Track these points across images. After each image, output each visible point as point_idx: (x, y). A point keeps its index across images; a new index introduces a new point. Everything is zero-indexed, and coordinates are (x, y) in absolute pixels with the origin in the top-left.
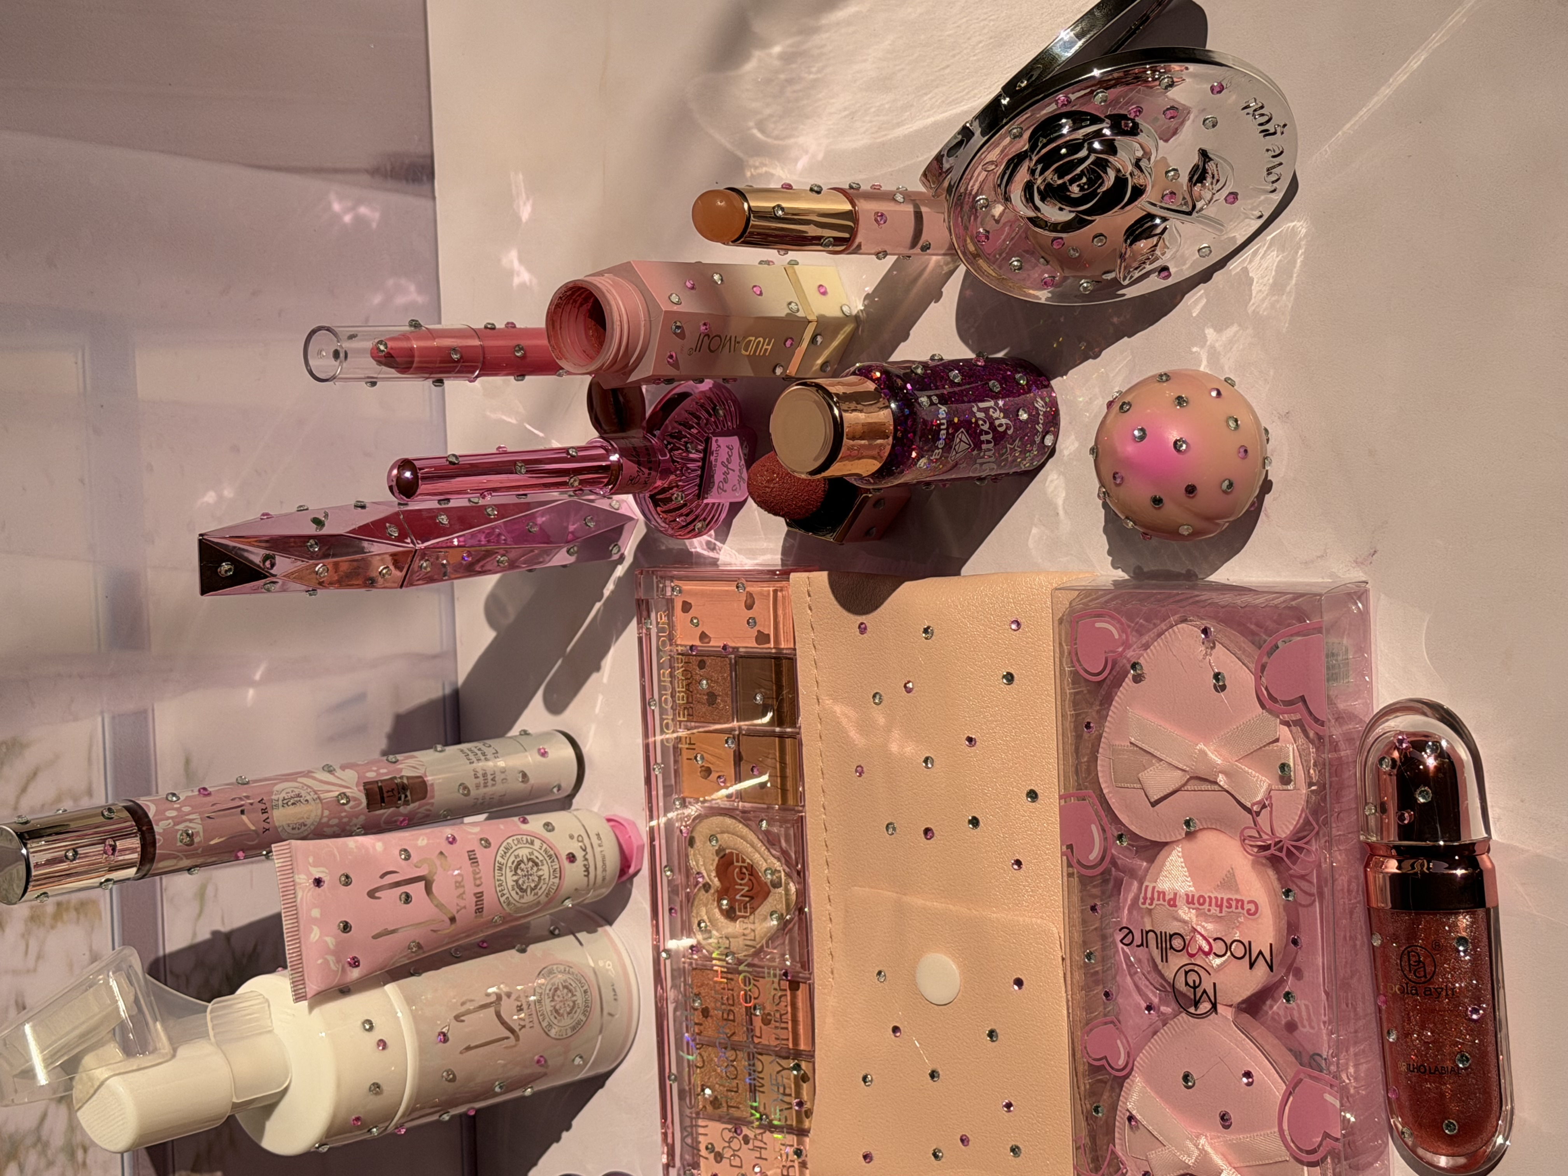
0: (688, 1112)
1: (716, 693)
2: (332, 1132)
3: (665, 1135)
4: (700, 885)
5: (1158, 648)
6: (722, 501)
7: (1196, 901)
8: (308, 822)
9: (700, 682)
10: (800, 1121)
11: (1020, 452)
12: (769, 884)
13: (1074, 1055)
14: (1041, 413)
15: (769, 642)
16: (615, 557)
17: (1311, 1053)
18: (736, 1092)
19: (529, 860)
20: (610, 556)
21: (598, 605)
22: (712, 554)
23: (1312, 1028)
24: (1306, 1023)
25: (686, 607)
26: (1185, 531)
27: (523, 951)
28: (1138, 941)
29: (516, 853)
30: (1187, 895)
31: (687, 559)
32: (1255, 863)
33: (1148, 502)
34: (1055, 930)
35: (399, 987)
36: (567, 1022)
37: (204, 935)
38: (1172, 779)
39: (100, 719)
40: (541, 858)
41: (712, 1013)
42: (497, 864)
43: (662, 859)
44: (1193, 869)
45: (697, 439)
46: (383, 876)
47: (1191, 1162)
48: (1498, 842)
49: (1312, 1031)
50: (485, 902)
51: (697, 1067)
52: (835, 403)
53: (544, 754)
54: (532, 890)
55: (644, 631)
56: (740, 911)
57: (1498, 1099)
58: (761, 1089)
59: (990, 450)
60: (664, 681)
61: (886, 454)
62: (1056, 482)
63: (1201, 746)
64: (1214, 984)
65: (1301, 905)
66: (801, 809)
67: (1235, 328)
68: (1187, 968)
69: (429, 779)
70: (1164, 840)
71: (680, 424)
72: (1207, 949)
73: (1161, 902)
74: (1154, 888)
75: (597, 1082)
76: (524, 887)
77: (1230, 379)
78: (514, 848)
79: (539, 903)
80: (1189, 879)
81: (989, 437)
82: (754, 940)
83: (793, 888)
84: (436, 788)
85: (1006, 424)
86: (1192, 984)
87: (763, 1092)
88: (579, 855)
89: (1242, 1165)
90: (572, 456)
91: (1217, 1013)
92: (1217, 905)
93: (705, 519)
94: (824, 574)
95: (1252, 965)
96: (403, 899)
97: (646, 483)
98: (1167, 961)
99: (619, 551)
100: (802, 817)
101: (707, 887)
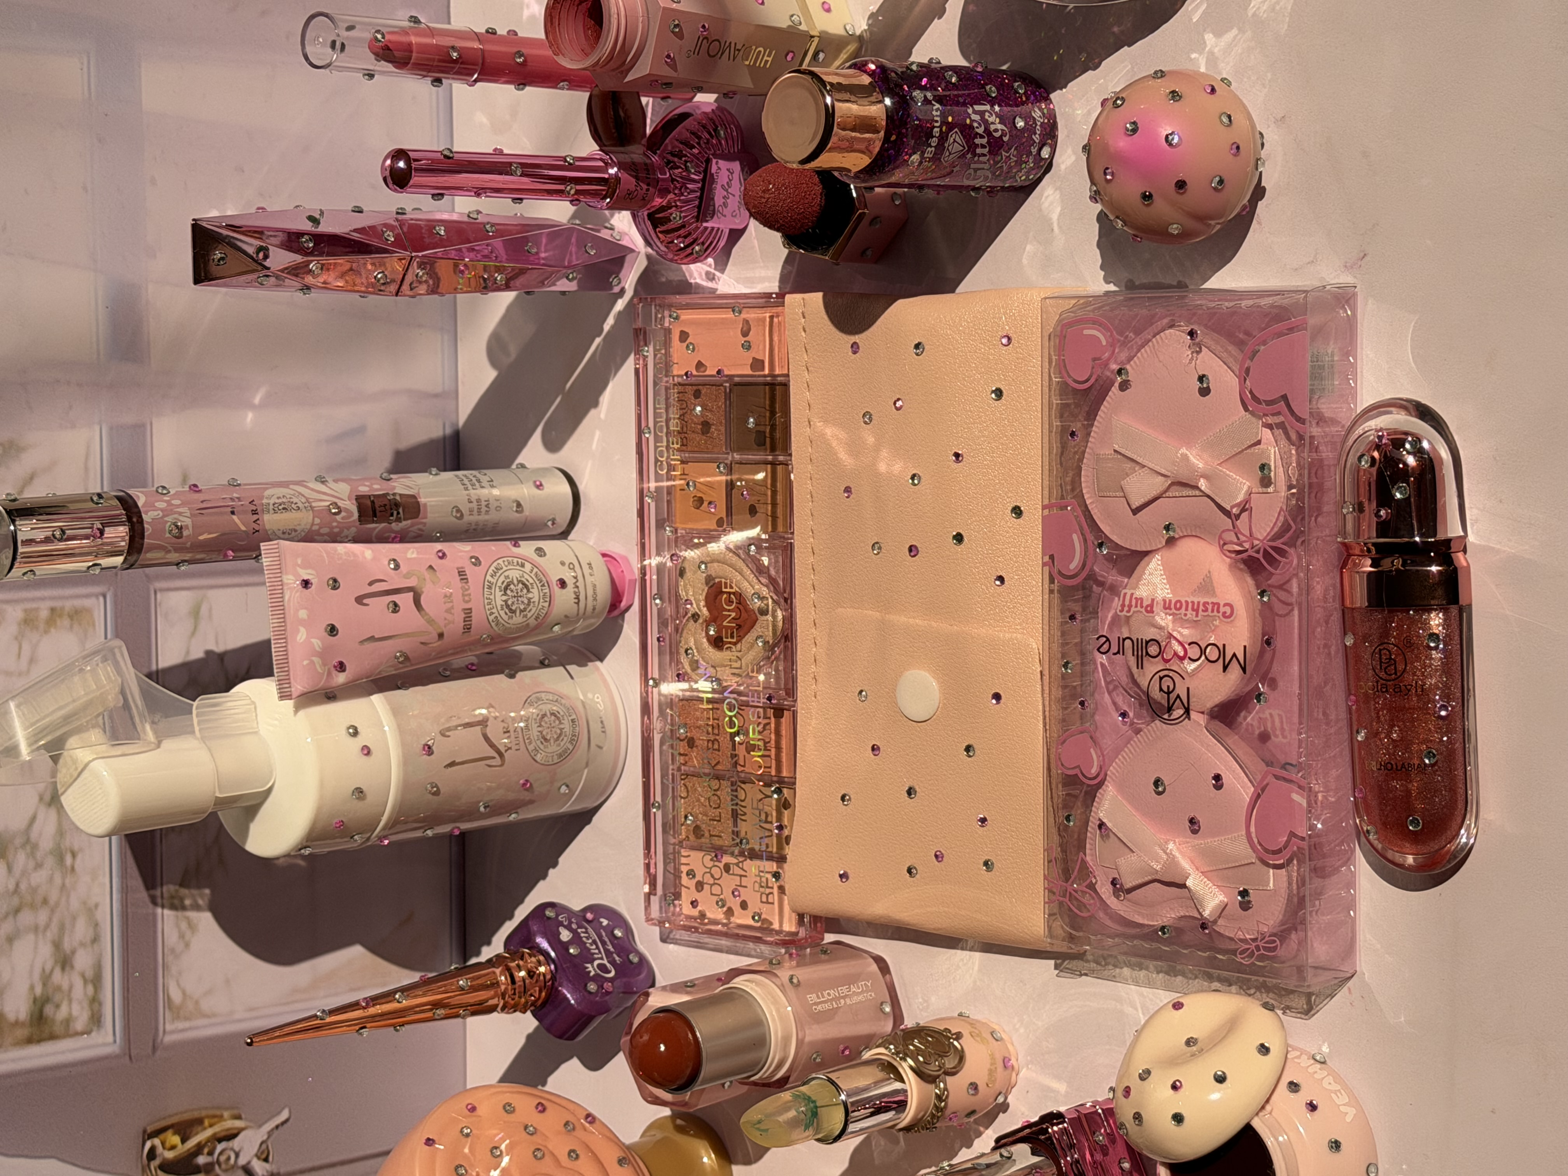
0: (672, 841)
1: (711, 422)
2: (313, 837)
3: (647, 866)
4: (689, 615)
5: (1145, 355)
6: (721, 226)
7: (1172, 606)
8: (298, 528)
9: (694, 409)
10: (780, 847)
11: (1016, 161)
12: (757, 612)
13: (1049, 769)
14: (1039, 124)
15: (763, 369)
16: (616, 290)
17: (1283, 762)
18: (719, 821)
19: (519, 581)
20: (611, 288)
21: (598, 340)
22: (710, 285)
23: (1284, 737)
24: (1278, 732)
25: (684, 336)
26: (1174, 229)
27: (512, 676)
28: (1114, 649)
29: (506, 574)
30: (1164, 601)
31: (685, 287)
32: (1232, 567)
33: (1138, 197)
34: (1035, 646)
35: (386, 698)
36: (553, 748)
37: (197, 654)
38: (1152, 485)
39: (97, 428)
40: (531, 581)
41: (698, 742)
42: (486, 583)
43: (652, 588)
44: (1172, 576)
45: (698, 159)
46: (371, 584)
47: (1158, 867)
48: (1473, 543)
49: (1284, 741)
50: (473, 618)
51: (682, 797)
52: (828, 92)
53: (539, 486)
54: (521, 611)
55: (641, 362)
56: (727, 638)
57: (1464, 797)
58: (743, 818)
59: (984, 155)
60: (660, 409)
61: (877, 150)
62: (1051, 198)
63: (1184, 450)
64: (1188, 689)
65: (1277, 615)
66: (790, 536)
67: (1235, 31)
68: (1162, 674)
69: (422, 500)
70: (1144, 549)
71: (681, 143)
72: (1182, 654)
73: (1139, 608)
74: (1132, 594)
75: (583, 818)
76: (514, 608)
77: (1226, 79)
78: (505, 568)
79: (528, 624)
80: (1168, 587)
81: (984, 141)
82: (740, 668)
83: (780, 614)
84: (429, 510)
85: (1002, 130)
86: (1166, 690)
87: (745, 821)
88: (570, 582)
89: (1208, 869)
90: (570, 164)
91: (1189, 719)
92: (1193, 610)
93: (703, 243)
94: (820, 295)
95: (1225, 668)
96: (391, 609)
97: (644, 199)
98: (1142, 668)
99: (619, 283)
100: (791, 543)
101: (695, 617)
